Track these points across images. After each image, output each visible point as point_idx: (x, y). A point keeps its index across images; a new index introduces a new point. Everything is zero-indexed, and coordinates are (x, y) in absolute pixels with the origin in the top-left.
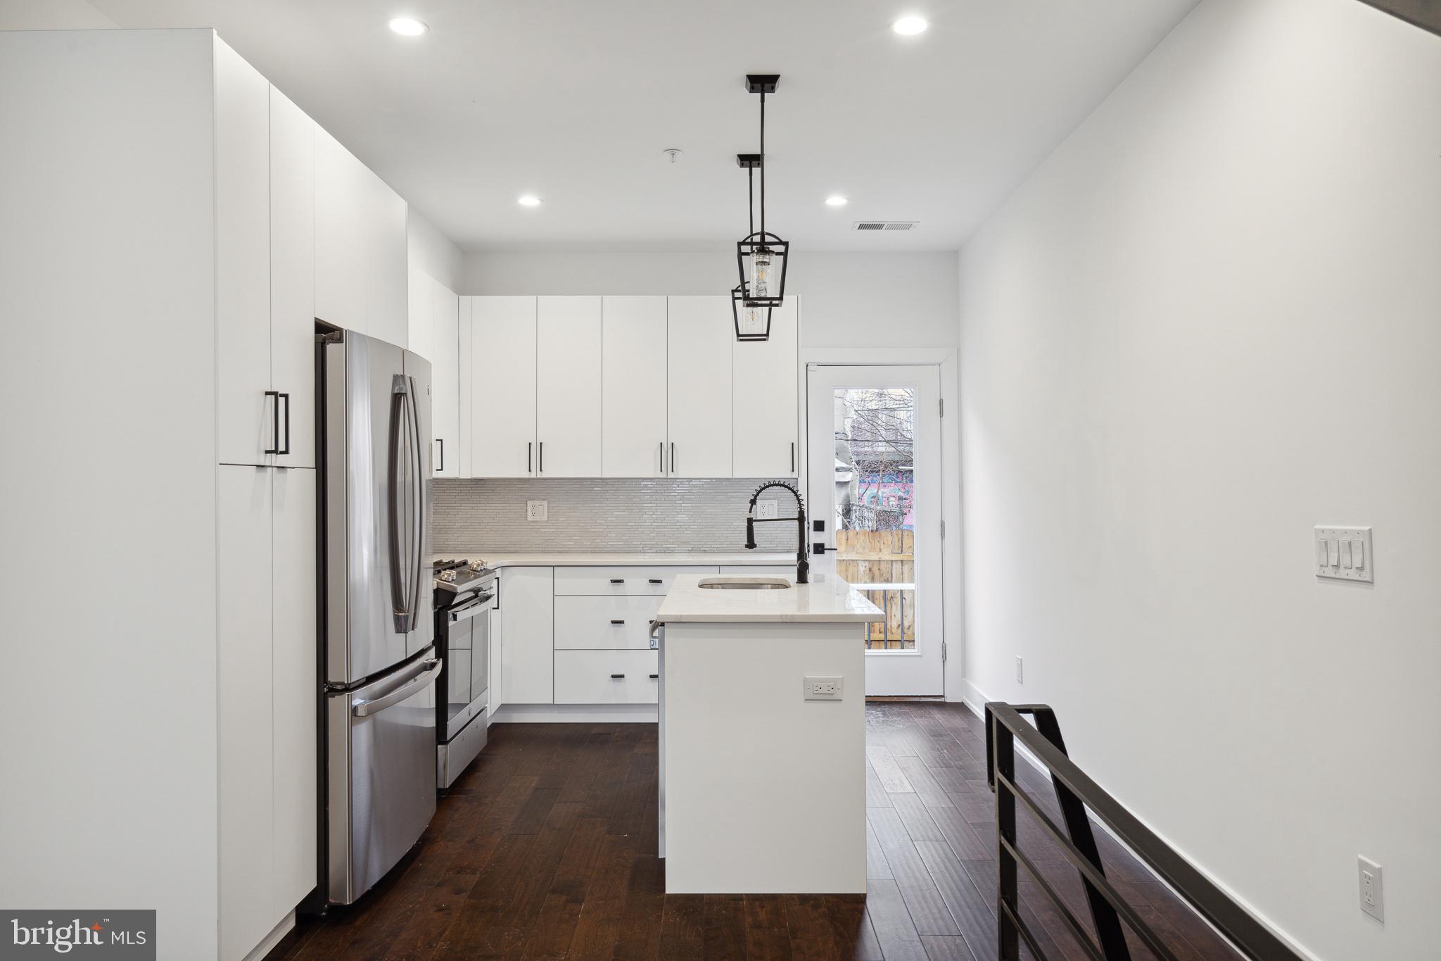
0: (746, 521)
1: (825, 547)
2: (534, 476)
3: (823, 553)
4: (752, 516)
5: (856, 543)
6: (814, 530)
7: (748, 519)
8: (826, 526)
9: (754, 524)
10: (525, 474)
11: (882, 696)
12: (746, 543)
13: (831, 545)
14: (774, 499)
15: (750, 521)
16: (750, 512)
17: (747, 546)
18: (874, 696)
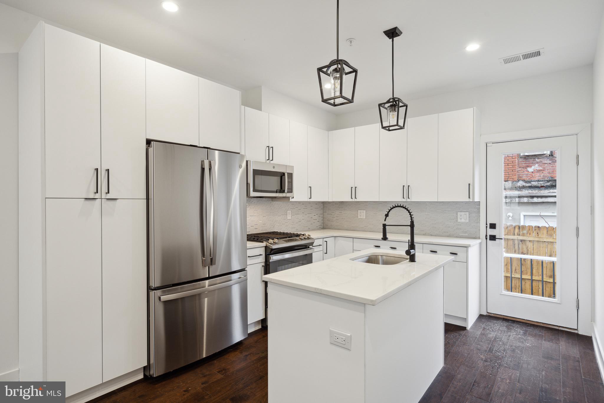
0: (382, 225)
1: (496, 238)
2: (354, 201)
3: (495, 240)
4: (387, 223)
5: (553, 233)
6: (490, 228)
7: (383, 224)
8: (497, 226)
9: (387, 227)
10: (351, 200)
11: (532, 321)
12: (382, 237)
13: (500, 236)
14: (467, 212)
15: (384, 226)
16: (385, 220)
17: (382, 239)
18: (526, 320)
